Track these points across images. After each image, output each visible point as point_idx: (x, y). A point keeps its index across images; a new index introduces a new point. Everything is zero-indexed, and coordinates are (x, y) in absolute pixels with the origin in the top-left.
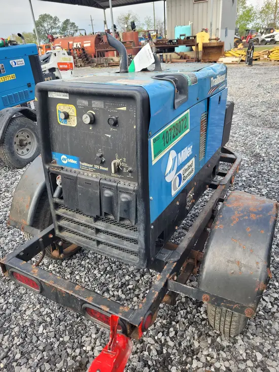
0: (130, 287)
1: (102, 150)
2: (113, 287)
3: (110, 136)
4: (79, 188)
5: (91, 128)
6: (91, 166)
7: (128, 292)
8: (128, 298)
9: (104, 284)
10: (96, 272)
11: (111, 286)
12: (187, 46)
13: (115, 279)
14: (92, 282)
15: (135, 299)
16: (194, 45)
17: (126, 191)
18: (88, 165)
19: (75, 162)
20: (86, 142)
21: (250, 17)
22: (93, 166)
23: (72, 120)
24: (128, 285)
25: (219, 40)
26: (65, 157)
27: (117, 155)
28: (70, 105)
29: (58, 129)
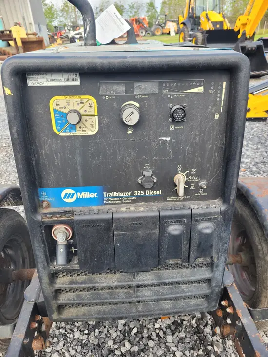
0: (135, 330)
1: (151, 165)
2: (114, 343)
3: (168, 139)
4: (117, 235)
5: (129, 132)
6: (127, 194)
7: (137, 339)
8: (142, 347)
9: (99, 345)
10: (77, 334)
11: (110, 343)
12: (3, 41)
13: (108, 331)
14: (81, 351)
15: (151, 344)
16: (12, 40)
17: (207, 217)
18: (122, 194)
19: (95, 195)
20: (119, 157)
21: (53, 14)
22: (133, 195)
23: (88, 124)
24: (131, 330)
25: (37, 36)
26: (72, 191)
27: (180, 167)
28: (83, 97)
29: (53, 146)
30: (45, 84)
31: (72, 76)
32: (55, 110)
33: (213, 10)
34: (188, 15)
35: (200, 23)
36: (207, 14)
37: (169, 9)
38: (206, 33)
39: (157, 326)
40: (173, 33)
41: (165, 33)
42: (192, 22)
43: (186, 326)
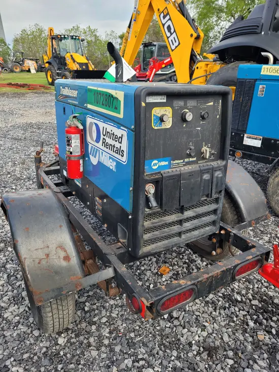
1: (192, 143)
3: (200, 129)
4: (182, 183)
5: (184, 126)
6: (182, 161)
17: (219, 169)
18: (179, 161)
19: (167, 163)
20: (179, 140)
22: (184, 161)
23: (167, 122)
26: (156, 162)
27: (204, 143)
28: (166, 108)
29: (151, 135)
30: (151, 101)
31: (163, 97)
32: (154, 115)
33: (76, 53)
34: (52, 55)
35: (66, 63)
36: (71, 56)
37: (23, 47)
38: (75, 73)
39: (164, 279)
40: (33, 71)
41: (24, 71)
42: (58, 62)
43: (182, 273)
